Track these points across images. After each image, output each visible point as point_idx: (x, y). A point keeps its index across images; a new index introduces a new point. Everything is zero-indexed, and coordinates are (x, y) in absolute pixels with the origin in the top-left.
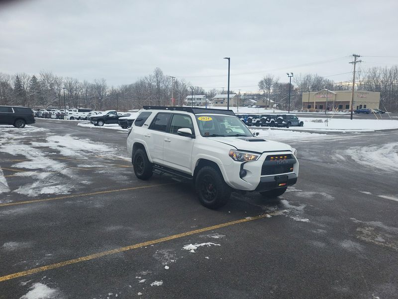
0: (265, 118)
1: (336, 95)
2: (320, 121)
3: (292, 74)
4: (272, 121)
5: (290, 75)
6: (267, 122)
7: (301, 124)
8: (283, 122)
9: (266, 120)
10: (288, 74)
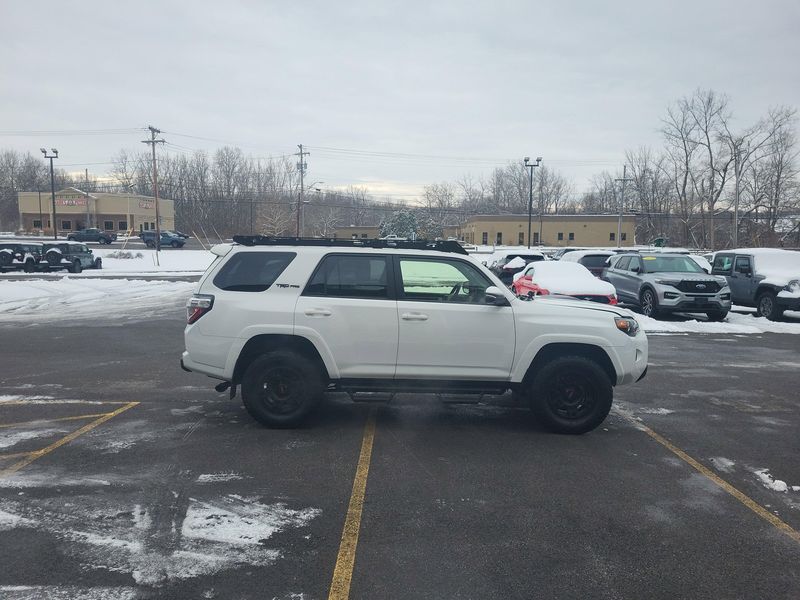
0: (10, 251)
1: (96, 201)
2: (128, 256)
3: (56, 152)
4: (28, 259)
5: (50, 153)
6: (15, 261)
7: (97, 264)
8: (64, 261)
9: (13, 256)
10: (45, 152)
